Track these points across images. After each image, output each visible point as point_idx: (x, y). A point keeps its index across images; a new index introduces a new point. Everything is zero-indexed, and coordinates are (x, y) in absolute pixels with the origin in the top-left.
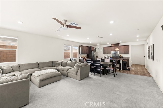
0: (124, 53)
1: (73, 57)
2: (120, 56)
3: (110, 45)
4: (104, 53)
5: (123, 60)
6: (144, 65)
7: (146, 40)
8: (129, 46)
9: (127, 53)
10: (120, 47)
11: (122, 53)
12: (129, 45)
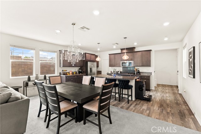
0: (143, 66)
1: (42, 73)
2: (137, 70)
3: (119, 51)
4: (110, 65)
5: (138, 80)
6: (177, 87)
7: (182, 40)
8: (150, 53)
9: (148, 64)
10: (135, 53)
11: (139, 65)
12: (151, 50)
